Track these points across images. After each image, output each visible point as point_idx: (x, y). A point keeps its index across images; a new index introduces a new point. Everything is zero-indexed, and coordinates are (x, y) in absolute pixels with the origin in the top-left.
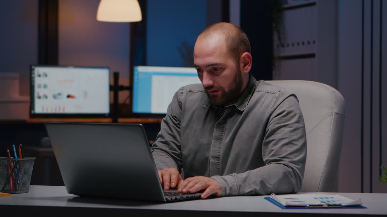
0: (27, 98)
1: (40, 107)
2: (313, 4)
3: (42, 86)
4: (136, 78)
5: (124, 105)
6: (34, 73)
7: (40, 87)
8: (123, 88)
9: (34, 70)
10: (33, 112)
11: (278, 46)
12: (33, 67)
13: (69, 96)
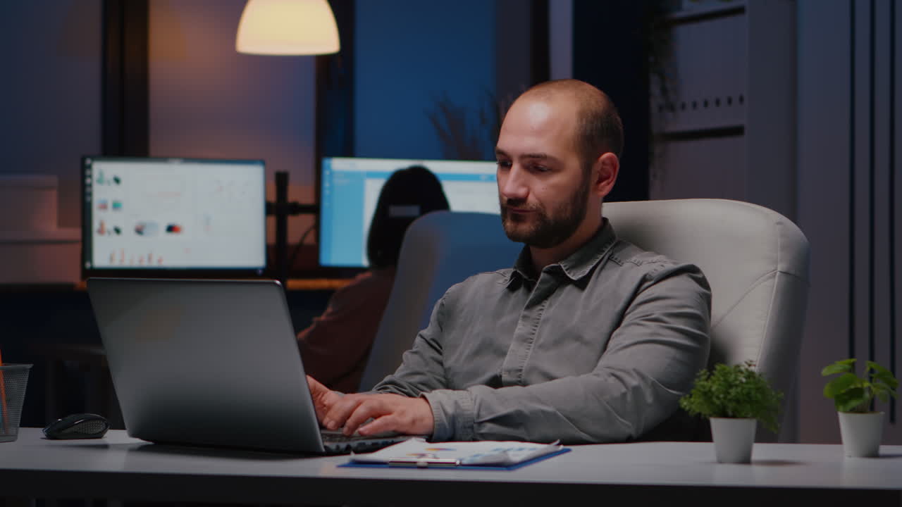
0: (76, 233)
1: (105, 254)
2: (740, 11)
3: (110, 205)
4: (326, 184)
5: (300, 247)
6: (90, 176)
7: (104, 207)
8: (297, 209)
9: (90, 167)
10: (88, 265)
11: (661, 108)
12: (88, 161)
13: (171, 229)
